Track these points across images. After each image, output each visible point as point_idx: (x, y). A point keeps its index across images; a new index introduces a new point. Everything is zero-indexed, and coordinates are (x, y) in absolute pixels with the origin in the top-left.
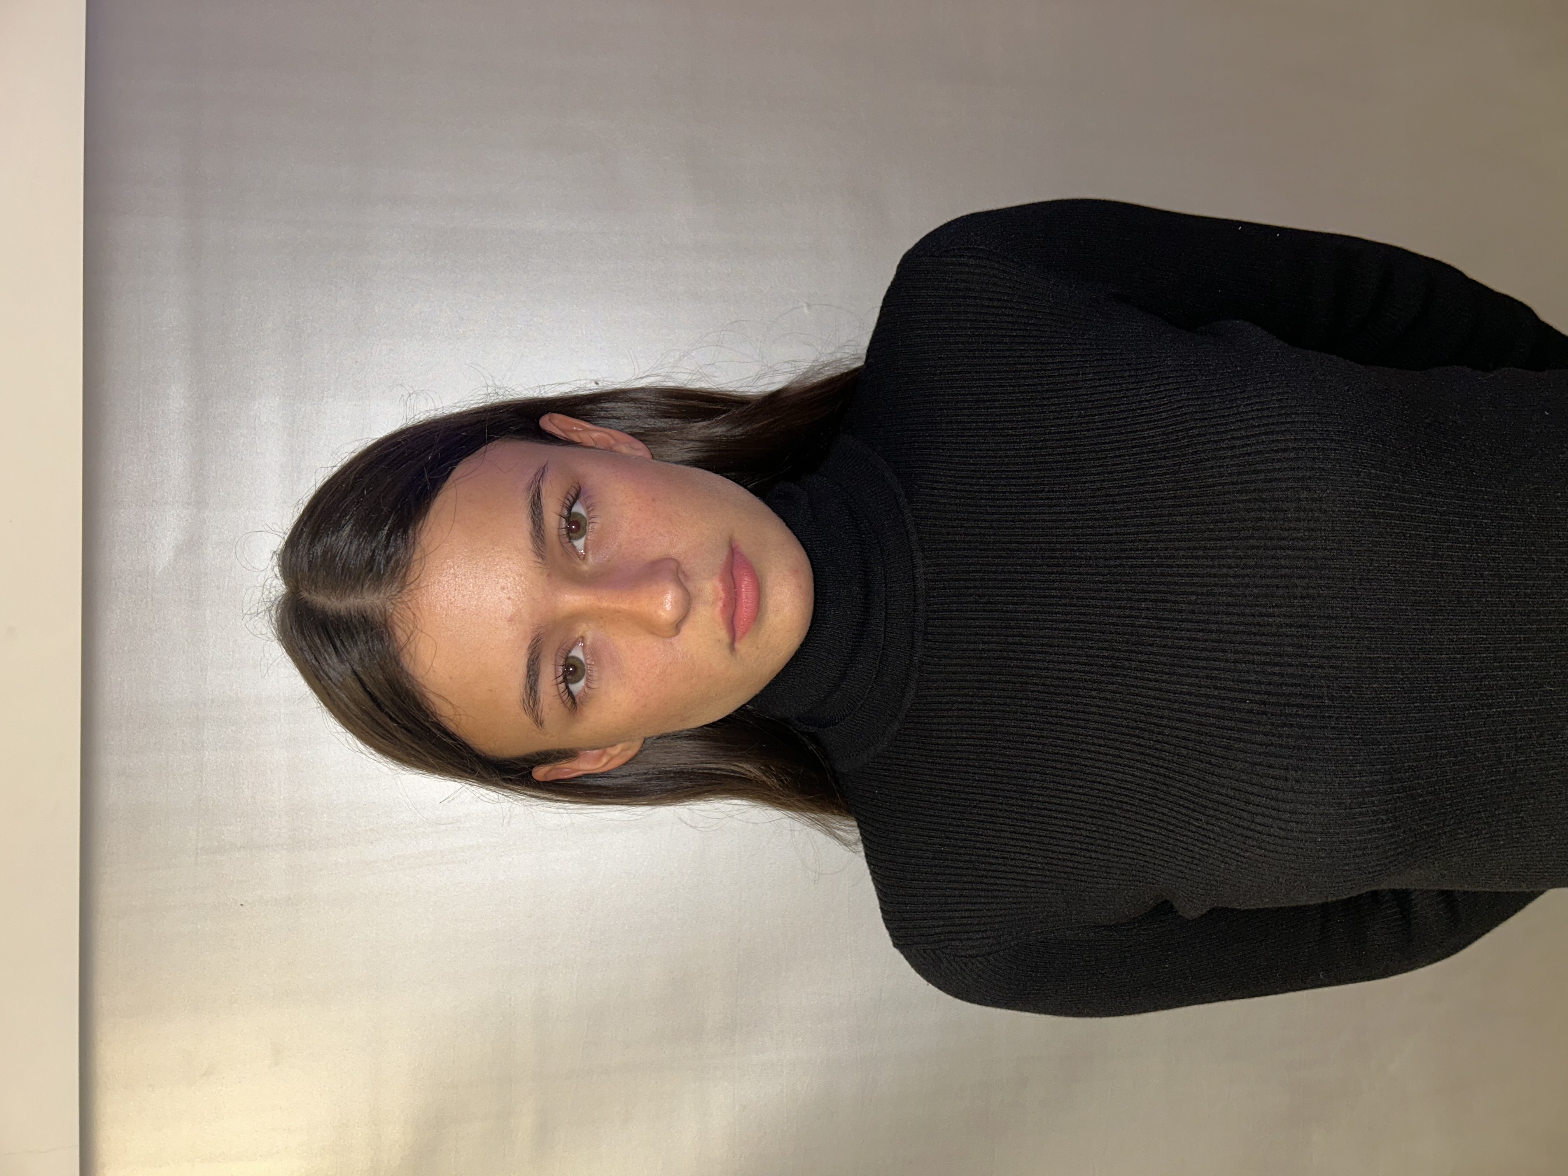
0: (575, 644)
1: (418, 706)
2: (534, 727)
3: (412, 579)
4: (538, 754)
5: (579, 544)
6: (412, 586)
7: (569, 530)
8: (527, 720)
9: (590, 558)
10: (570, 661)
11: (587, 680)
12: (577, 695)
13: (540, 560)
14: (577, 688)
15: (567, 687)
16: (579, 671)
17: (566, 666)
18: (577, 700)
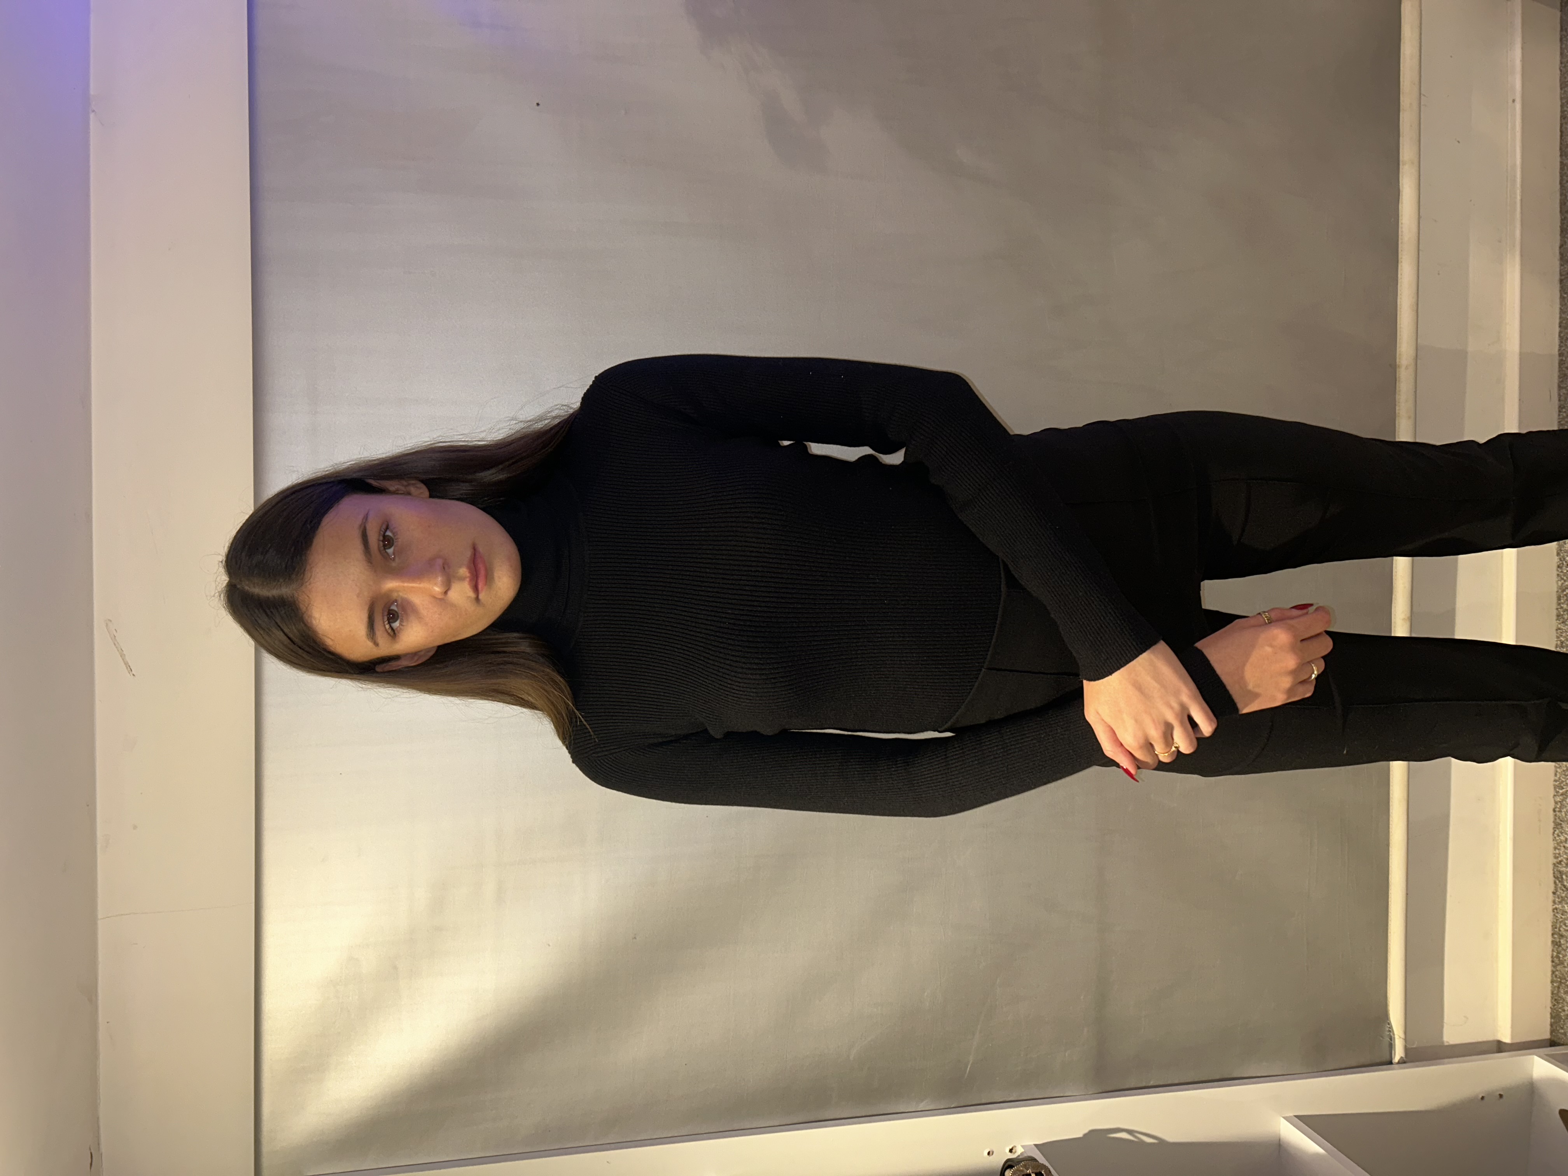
0: (392, 603)
1: (315, 642)
2: (374, 646)
3: (306, 580)
4: (378, 659)
5: (390, 551)
6: (307, 584)
7: (384, 546)
8: (370, 644)
9: (397, 559)
10: (391, 612)
11: (401, 621)
12: (396, 629)
13: (369, 564)
14: (396, 625)
15: (391, 626)
16: (396, 616)
17: (389, 614)
18: (396, 632)
